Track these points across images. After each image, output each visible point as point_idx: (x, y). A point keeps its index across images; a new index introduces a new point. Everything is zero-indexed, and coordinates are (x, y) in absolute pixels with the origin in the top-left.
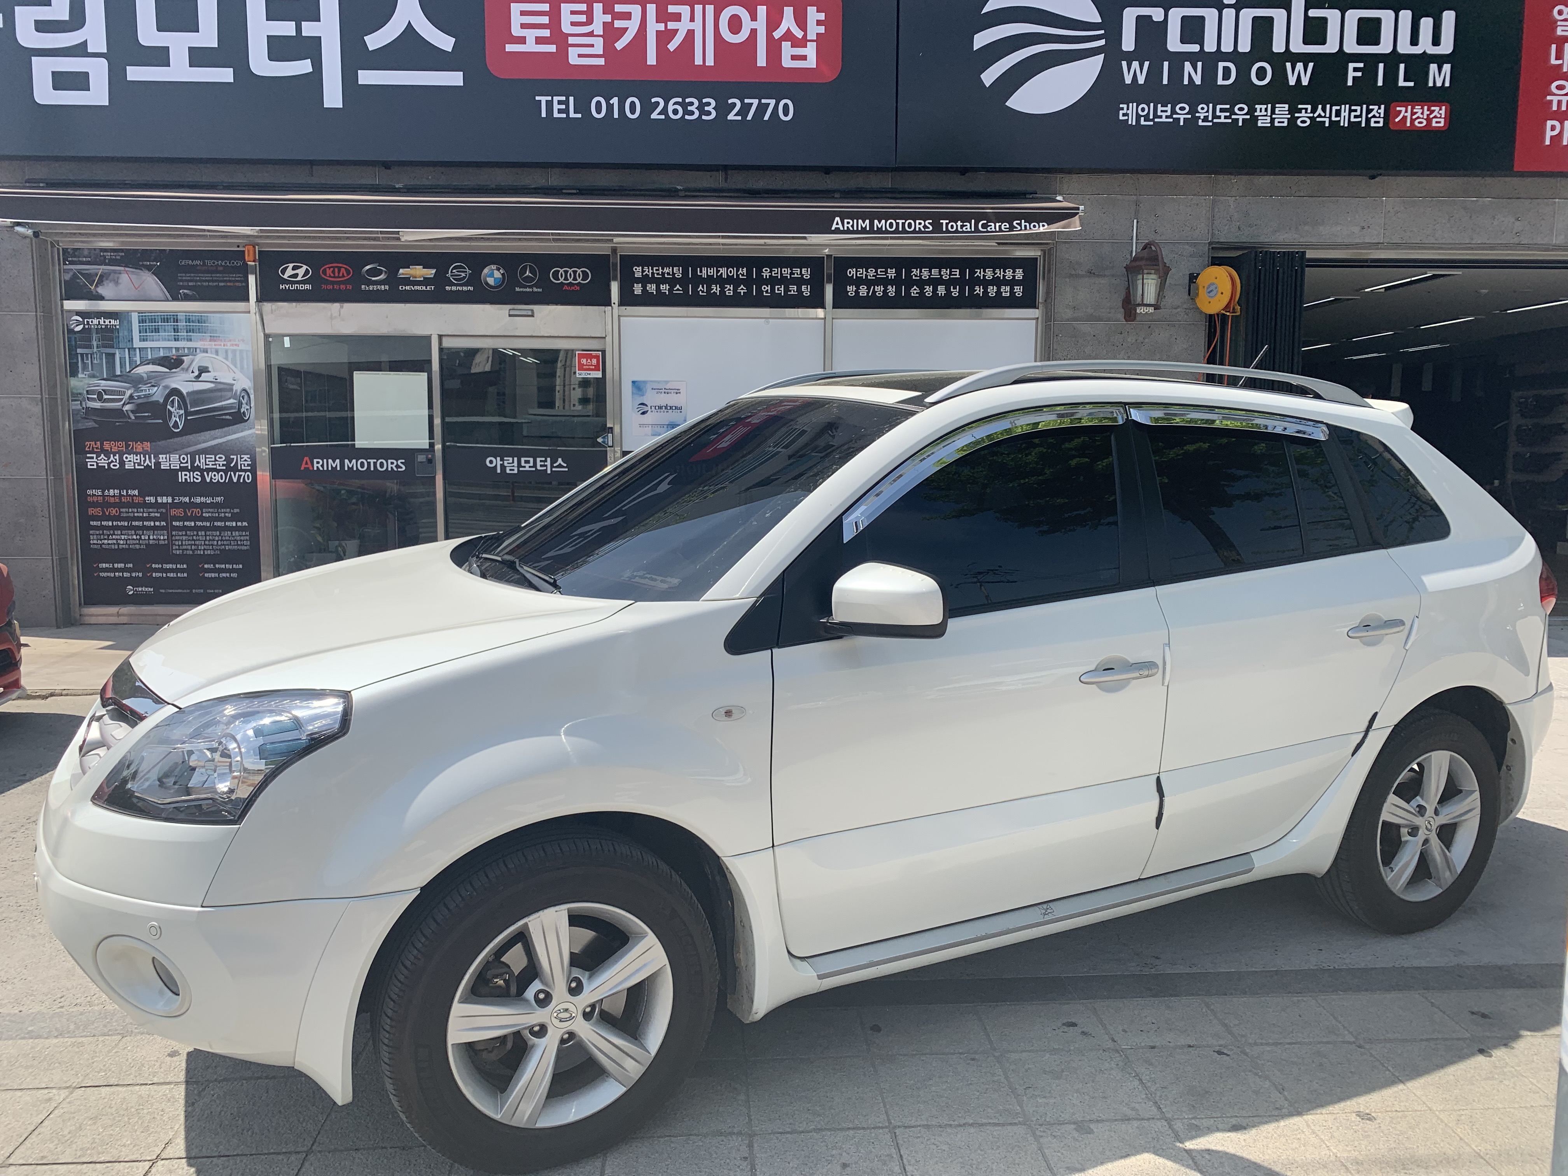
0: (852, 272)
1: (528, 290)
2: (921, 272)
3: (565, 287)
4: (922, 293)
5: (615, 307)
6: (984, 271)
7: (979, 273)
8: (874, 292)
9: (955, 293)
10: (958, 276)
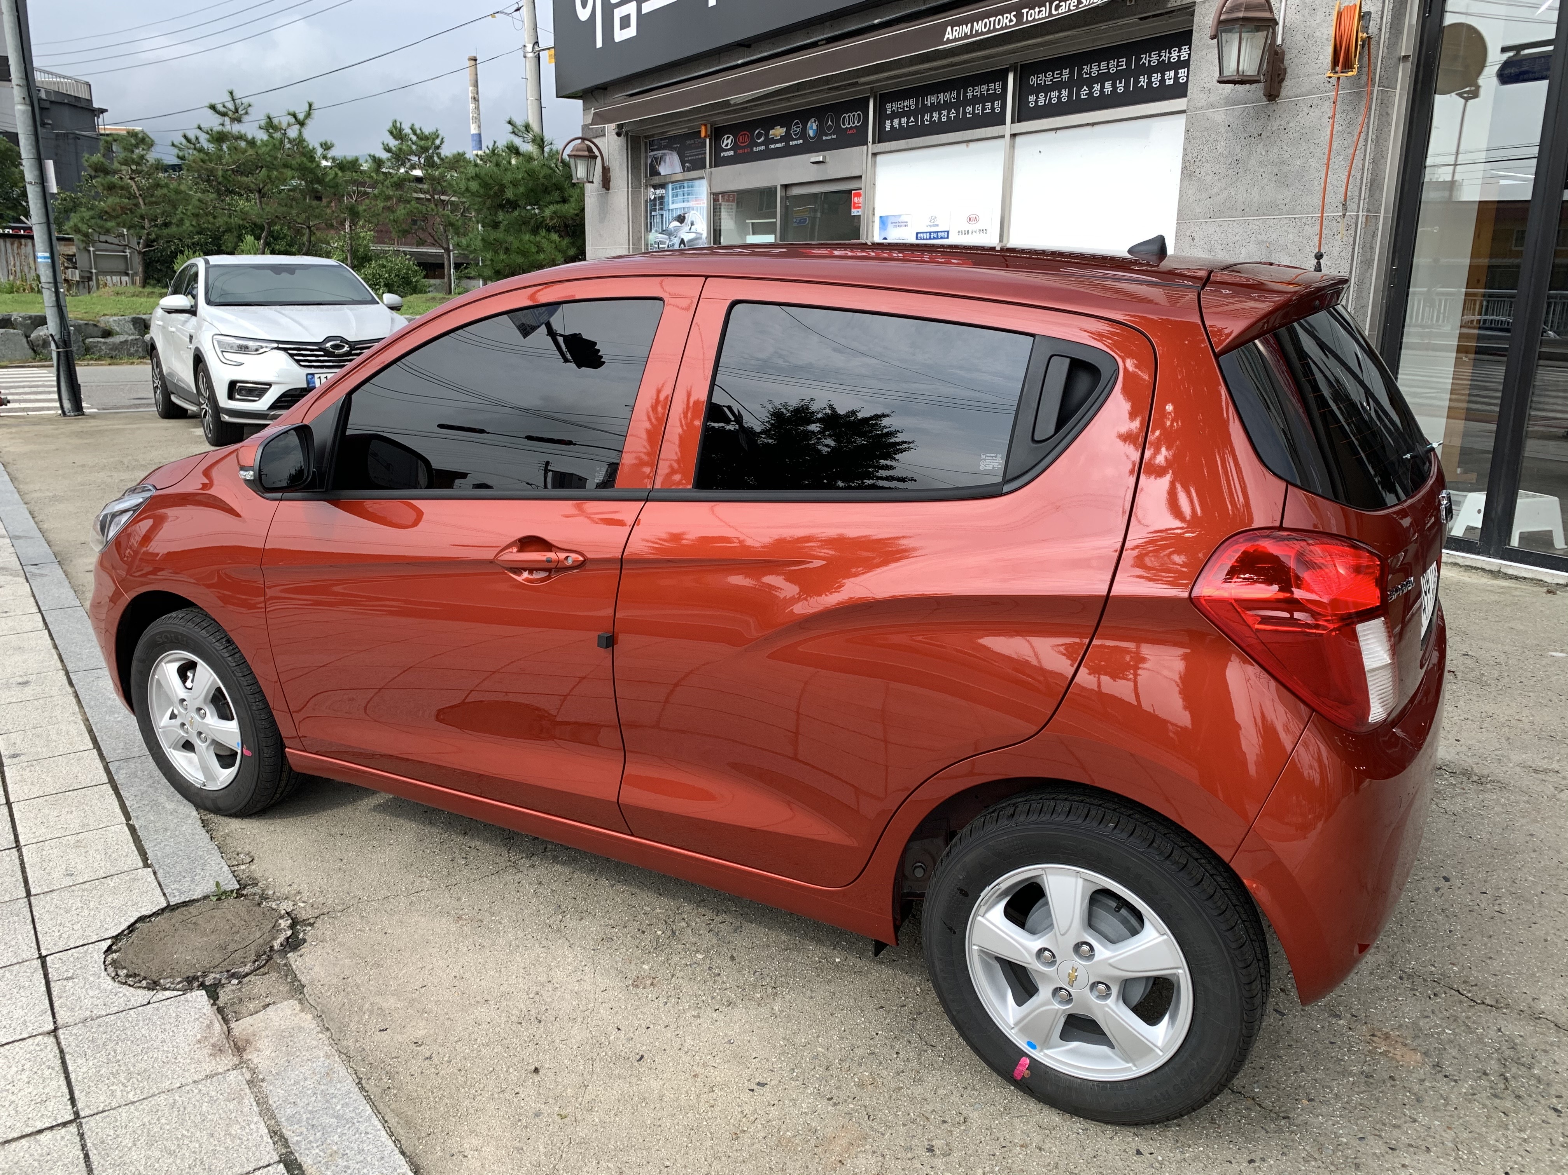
0: (1033, 80)
1: (829, 137)
2: (1091, 68)
3: (849, 132)
4: (1090, 94)
5: (870, 144)
6: (1150, 57)
7: (1145, 59)
8: (1050, 99)
9: (1120, 89)
10: (1124, 67)
